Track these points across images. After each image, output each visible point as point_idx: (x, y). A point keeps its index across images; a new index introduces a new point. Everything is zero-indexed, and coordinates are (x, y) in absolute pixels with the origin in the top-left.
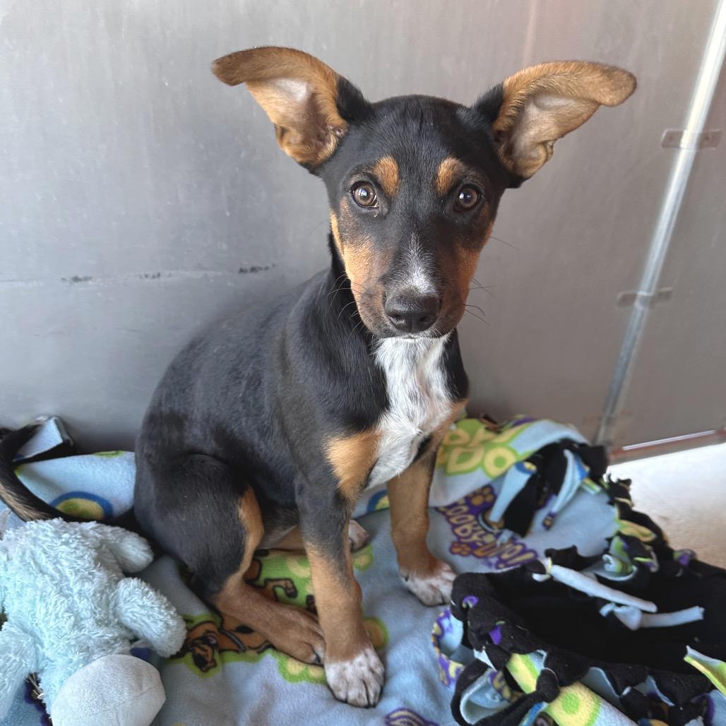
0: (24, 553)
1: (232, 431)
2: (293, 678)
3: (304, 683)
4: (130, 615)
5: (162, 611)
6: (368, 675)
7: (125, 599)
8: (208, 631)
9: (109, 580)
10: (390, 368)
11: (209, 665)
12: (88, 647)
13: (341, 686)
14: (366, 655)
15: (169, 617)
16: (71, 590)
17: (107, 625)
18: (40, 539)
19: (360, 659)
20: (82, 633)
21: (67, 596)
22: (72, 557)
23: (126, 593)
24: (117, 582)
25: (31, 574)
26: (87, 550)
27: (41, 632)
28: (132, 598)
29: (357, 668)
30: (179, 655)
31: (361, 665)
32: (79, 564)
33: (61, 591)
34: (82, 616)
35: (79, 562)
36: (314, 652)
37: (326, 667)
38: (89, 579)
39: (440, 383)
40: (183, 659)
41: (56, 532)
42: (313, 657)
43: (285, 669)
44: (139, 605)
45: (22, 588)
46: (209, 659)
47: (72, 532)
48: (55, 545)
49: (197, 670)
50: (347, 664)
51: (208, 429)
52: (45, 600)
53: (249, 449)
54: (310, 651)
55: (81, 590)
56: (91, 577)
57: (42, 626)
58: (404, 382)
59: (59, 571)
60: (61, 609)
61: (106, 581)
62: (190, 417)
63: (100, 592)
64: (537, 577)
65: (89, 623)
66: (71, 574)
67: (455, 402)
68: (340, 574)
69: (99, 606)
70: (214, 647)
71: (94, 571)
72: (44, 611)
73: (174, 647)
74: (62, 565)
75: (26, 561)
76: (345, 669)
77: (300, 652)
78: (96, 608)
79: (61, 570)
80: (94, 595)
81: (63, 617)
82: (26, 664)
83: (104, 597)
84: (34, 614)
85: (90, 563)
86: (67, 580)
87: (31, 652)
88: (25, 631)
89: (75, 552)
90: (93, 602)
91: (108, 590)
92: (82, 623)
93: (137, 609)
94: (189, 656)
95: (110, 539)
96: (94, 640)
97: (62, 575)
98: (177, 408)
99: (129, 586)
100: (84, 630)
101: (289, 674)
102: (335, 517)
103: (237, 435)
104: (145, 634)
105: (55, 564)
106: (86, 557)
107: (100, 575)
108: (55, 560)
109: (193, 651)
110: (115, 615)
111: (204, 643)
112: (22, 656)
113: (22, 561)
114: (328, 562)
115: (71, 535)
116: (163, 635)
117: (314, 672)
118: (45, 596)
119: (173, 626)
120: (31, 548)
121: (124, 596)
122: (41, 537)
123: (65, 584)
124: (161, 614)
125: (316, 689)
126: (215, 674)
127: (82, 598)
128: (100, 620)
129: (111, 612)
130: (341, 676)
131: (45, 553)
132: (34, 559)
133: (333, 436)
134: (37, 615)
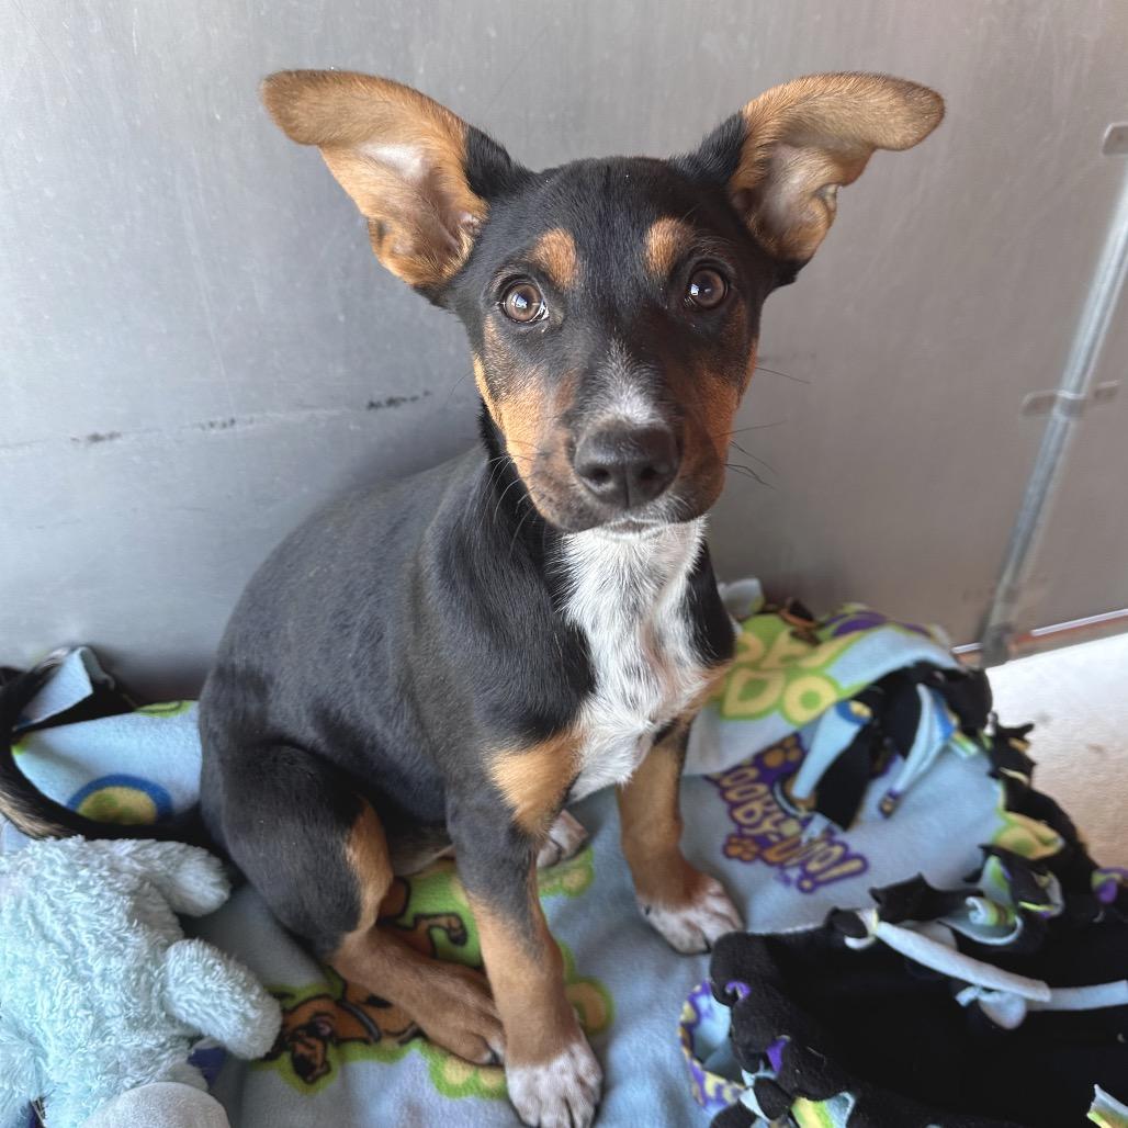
0: (18, 905)
1: (339, 712)
2: (454, 1091)
3: (470, 1099)
4: (185, 1006)
5: (237, 997)
6: (574, 1091)
7: (177, 980)
8: (318, 1014)
9: (152, 948)
10: (593, 626)
11: (319, 1071)
12: (118, 1063)
13: (530, 1106)
14: (572, 1055)
15: (248, 1005)
16: (89, 968)
17: (147, 1027)
18: (45, 879)
19: (561, 1062)
20: (107, 1043)
21: (83, 980)
22: (91, 913)
23: (179, 969)
24: (166, 947)
25: (27, 942)
26: (117, 899)
27: (45, 1038)
28: (188, 978)
29: (558, 1076)
30: (271, 1057)
31: (562, 1072)
32: (102, 925)
33: (74, 971)
34: (107, 1014)
35: (104, 920)
36: (487, 1046)
37: (508, 1071)
38: (118, 949)
39: (680, 640)
40: (275, 1064)
41: (69, 866)
42: (487, 1057)
43: (440, 1076)
44: (198, 989)
45: (13, 965)
46: (318, 1061)
47: (96, 863)
48: (66, 891)
49: (298, 1081)
50: (540, 1071)
51: (302, 707)
52: (48, 988)
53: (368, 741)
54: (480, 1045)
55: (105, 969)
56: (121, 945)
57: (45, 1026)
58: (618, 647)
59: (72, 937)
60: (74, 1001)
61: (145, 952)
62: (276, 680)
63: (136, 970)
64: (852, 943)
65: (116, 1025)
66: (90, 942)
67: (709, 668)
68: (524, 940)
69: (134, 993)
70: (325, 1040)
71: (127, 935)
72: (47, 1005)
73: (260, 1048)
74: (76, 927)
75: (20, 920)
76: (536, 1078)
77: (465, 1049)
78: (129, 999)
79: (77, 935)
80: (127, 977)
81: (77, 1017)
82: (20, 1093)
83: (143, 978)
84: (34, 1007)
85: (121, 921)
86: (85, 953)
87: (29, 1072)
88: (20, 1034)
89: (97, 903)
90: (123, 989)
91: (149, 966)
92: (107, 1024)
93: (196, 996)
94: (285, 1058)
95: (158, 869)
96: (127, 1050)
97: (76, 944)
98: (256, 662)
99: (184, 958)
100: (108, 1038)
101: (446, 1083)
102: (511, 861)
103: (347, 718)
104: (212, 1033)
105: (66, 924)
106: (115, 911)
107: (137, 941)
108: (66, 919)
109: (293, 1050)
110: (162, 1005)
111: (310, 1035)
112: (14, 1081)
113: (15, 919)
114: (503, 923)
115: (93, 872)
116: (239, 1035)
117: (488, 1080)
118: (49, 981)
119: (256, 1020)
120: (30, 896)
121: (176, 975)
122: (46, 874)
123: (79, 960)
124: (234, 1001)
125: (489, 1111)
126: (328, 1086)
127: (107, 985)
128: (136, 1020)
129: (154, 1002)
130: (532, 1092)
131: (52, 905)
132: (33, 916)
133: (501, 748)
134: (39, 1009)
